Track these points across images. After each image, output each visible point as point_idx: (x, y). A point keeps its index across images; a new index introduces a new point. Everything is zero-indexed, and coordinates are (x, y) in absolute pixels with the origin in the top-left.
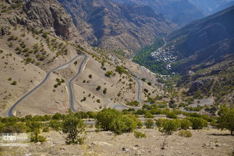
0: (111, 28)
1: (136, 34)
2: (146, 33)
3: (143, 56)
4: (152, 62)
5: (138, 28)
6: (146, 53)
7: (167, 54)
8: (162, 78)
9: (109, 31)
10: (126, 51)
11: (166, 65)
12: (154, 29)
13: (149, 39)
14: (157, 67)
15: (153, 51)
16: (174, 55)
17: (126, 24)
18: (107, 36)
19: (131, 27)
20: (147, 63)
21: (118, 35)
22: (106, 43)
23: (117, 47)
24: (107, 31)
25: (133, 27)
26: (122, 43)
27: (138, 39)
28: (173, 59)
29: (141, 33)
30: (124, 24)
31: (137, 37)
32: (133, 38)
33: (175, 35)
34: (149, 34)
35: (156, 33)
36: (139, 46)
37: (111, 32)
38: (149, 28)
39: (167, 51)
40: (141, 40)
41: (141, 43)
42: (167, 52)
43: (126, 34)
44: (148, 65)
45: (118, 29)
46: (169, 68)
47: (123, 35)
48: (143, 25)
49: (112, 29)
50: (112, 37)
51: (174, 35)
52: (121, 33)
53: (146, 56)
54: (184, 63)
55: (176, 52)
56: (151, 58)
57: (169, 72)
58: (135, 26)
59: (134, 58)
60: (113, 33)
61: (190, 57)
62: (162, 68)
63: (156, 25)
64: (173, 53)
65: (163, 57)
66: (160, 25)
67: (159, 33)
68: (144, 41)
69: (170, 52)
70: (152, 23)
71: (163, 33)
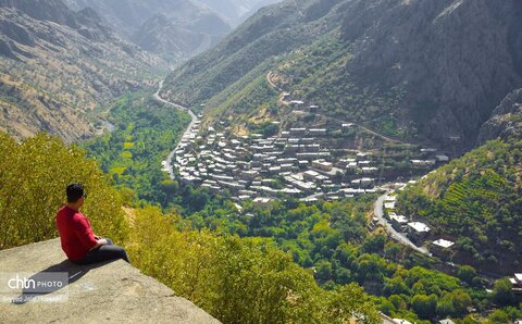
1: (6, 79)
2: (53, 86)
7: (285, 151)
12: (82, 67)
16: (336, 143)
27: (24, 105)
31: (12, 95)
34: (65, 89)
35: (95, 87)
38: (56, 64)
40: (41, 110)
41: (46, 126)
48: (25, 48)
63: (85, 52)
64: (318, 135)
65: (269, 174)
66: (100, 51)
67: (111, 83)
68: (63, 115)
69: (295, 134)
70: (63, 45)
71: (126, 82)
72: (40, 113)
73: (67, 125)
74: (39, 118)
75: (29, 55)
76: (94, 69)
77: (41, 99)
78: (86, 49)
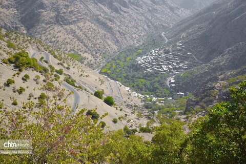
0: (57, 10)
1: (109, 24)
2: (130, 25)
3: (121, 63)
4: (138, 74)
5: (114, 14)
6: (128, 59)
7: (167, 59)
8: (155, 102)
9: (53, 14)
10: (86, 55)
11: (165, 79)
12: (146, 17)
13: (134, 36)
14: (148, 83)
15: (140, 55)
16: (183, 59)
17: (90, 7)
18: (47, 24)
19: (98, 13)
20: (126, 77)
21: (70, 23)
22: (44, 38)
23: (68, 46)
24: (47, 15)
25: (104, 12)
26: (79, 40)
27: (113, 34)
28: (180, 68)
29: (118, 23)
30: (86, 6)
31: (110, 30)
32: (102, 31)
33: (185, 25)
34: (134, 27)
35: (148, 26)
36: (115, 48)
37: (57, 17)
38: (134, 16)
39: (167, 52)
40: (118, 35)
41: (118, 41)
42: (167, 55)
43: (88, 23)
44: (128, 80)
45: (71, 12)
46: (171, 83)
47: (81, 24)
48: (125, 9)
49: (59, 13)
50: (57, 28)
51: (183, 26)
52: (78, 20)
53: (126, 64)
54: (202, 72)
55: (185, 53)
56: (136, 68)
57: (171, 92)
58: (108, 11)
59: (103, 67)
60: (60, 20)
61: (215, 60)
62: (157, 85)
63: (149, 10)
64: (180, 55)
65: (158, 65)
66: (157, 10)
67: (155, 24)
68: (125, 38)
69: (173, 54)
70: (141, 7)
71: (162, 25)
72: (117, 36)
73: (126, 41)
74: (116, 38)
75: (125, 12)
76: (150, 18)
77: (119, 31)
78: (150, 9)
